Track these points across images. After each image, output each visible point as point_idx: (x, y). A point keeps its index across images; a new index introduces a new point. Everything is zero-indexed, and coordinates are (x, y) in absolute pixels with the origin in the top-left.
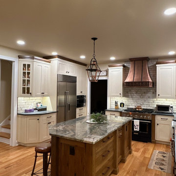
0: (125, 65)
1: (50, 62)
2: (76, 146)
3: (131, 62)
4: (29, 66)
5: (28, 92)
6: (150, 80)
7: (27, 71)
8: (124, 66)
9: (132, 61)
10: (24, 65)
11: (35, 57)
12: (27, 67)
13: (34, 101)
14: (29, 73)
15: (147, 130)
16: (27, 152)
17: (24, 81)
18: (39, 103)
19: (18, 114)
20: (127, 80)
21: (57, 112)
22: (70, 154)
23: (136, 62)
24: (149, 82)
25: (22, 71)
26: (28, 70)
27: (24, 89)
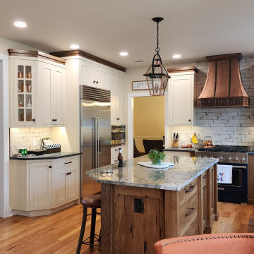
0: (198, 68)
1: (64, 63)
2: (146, 197)
3: (209, 63)
4: (29, 68)
5: (29, 119)
6: (245, 95)
7: (25, 79)
8: (196, 70)
9: (211, 61)
10: (20, 68)
11: (40, 53)
12: (25, 71)
13: (37, 134)
14: (29, 83)
15: (241, 182)
16: (34, 225)
17: (21, 97)
18: (47, 139)
19: (11, 158)
20: (203, 95)
21: (81, 154)
22: (135, 212)
23: (219, 62)
24: (242, 98)
25: (17, 79)
26: (27, 77)
27: (21, 111)
